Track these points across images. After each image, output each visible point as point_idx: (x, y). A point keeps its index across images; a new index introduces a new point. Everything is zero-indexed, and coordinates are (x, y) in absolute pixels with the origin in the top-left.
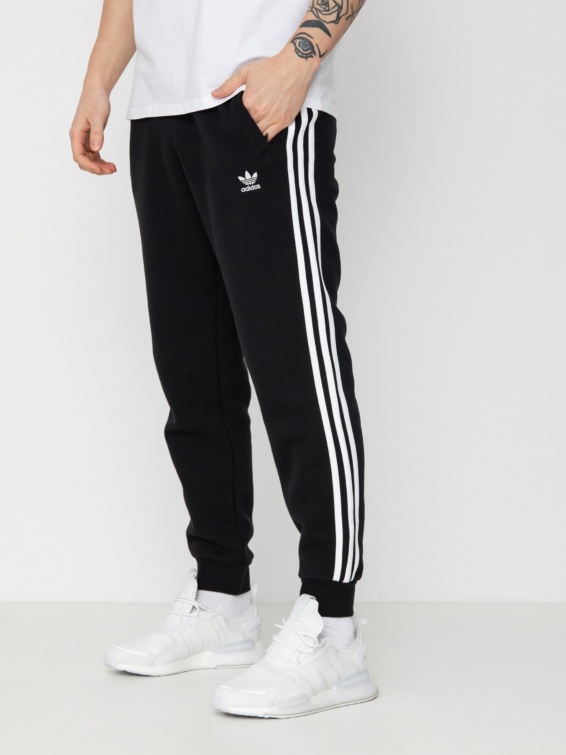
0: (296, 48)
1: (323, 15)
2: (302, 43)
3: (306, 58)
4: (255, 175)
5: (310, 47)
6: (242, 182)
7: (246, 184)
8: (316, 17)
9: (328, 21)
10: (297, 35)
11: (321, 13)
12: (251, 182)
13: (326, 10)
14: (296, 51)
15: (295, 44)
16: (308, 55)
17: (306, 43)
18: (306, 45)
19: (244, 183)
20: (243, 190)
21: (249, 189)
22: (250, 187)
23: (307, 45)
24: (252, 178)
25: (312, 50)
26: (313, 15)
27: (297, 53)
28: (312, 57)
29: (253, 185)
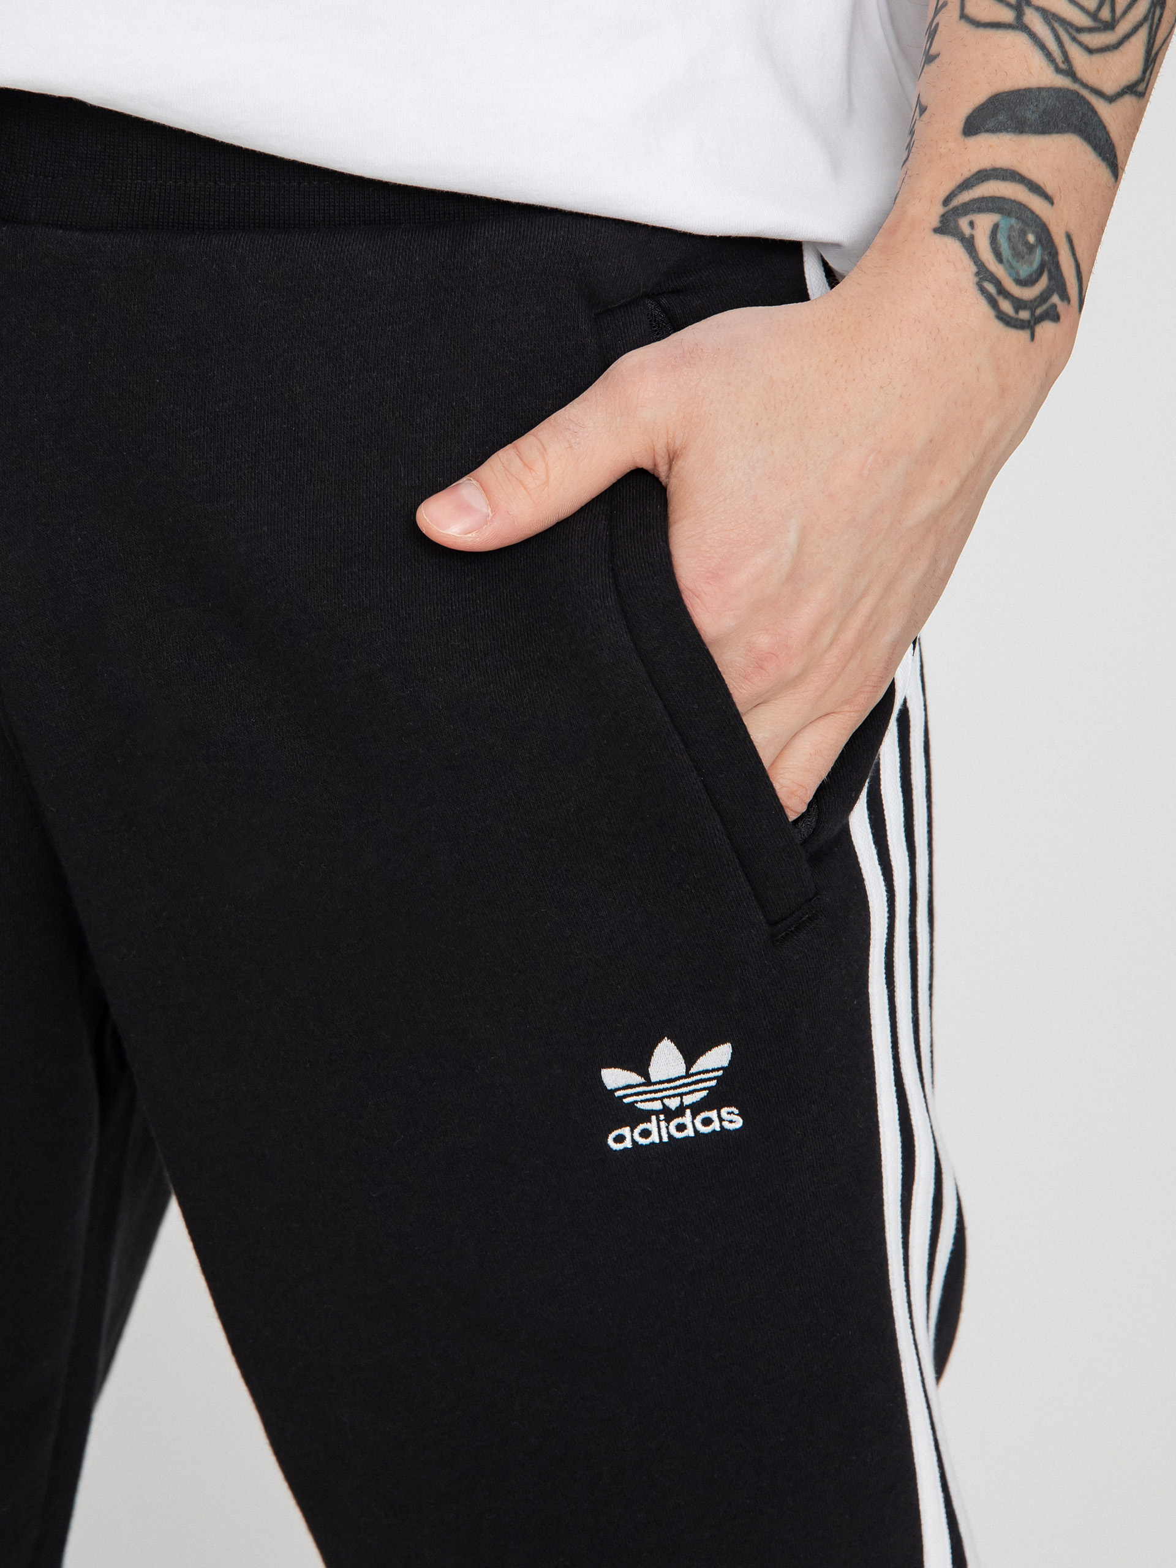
0: (983, 274)
1: (1090, 51)
2: (1009, 238)
3: (1029, 326)
4: (720, 1056)
5: (1042, 254)
6: (618, 1094)
7: (639, 1105)
8: (1058, 70)
9: (1109, 88)
10: (966, 185)
11: (1080, 44)
12: (681, 1095)
13: (1101, 21)
14: (983, 290)
15: (969, 244)
16: (1037, 307)
17: (1023, 234)
18: (1027, 243)
19: (626, 1101)
20: (620, 1139)
21: (658, 1132)
22: (668, 1120)
23: (1031, 248)
24: (693, 1070)
25: (1050, 278)
26: (1037, 59)
27: (993, 303)
28: (1056, 318)
29: (688, 1112)
